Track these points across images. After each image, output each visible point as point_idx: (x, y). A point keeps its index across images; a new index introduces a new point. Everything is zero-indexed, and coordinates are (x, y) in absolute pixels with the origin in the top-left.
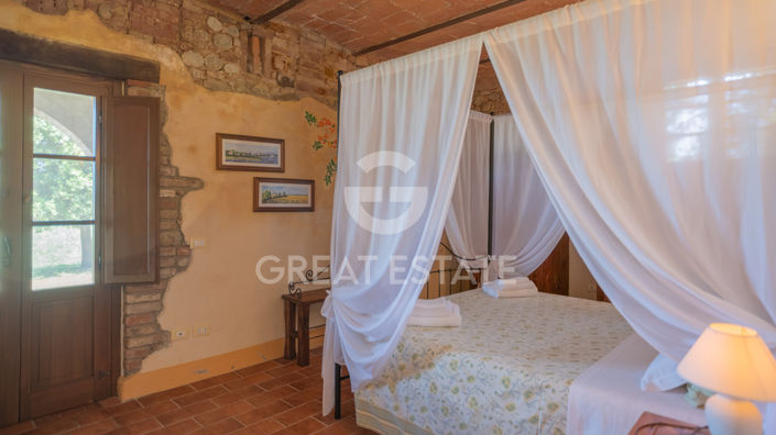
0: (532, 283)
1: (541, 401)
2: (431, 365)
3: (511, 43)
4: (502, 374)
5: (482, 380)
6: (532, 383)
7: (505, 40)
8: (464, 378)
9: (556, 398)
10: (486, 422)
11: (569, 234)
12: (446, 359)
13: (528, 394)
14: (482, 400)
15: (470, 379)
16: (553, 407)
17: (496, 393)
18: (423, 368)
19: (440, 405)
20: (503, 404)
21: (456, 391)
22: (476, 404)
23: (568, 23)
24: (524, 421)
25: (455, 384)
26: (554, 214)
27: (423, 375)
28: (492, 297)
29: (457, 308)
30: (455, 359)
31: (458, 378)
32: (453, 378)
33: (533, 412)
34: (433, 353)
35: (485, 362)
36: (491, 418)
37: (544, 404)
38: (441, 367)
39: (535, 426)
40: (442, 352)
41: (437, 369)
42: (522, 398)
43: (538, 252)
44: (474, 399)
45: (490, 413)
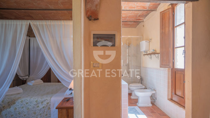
0: (42, 81)
1: (45, 103)
2: (14, 103)
3: (37, 25)
4: (35, 100)
5: (30, 103)
6: (43, 100)
7: (36, 24)
8: (25, 104)
9: (48, 101)
10: (32, 112)
11: (51, 68)
12: (20, 101)
13: (42, 102)
14: (30, 107)
15: (27, 103)
16: (48, 103)
17: (34, 104)
18: (12, 105)
19: (18, 112)
20: (36, 106)
21: (23, 107)
22: (29, 109)
23: (50, 24)
24: (41, 108)
25: (22, 106)
26: (47, 63)
27: (12, 107)
28: (31, 85)
29: (21, 89)
30: (22, 100)
31: (23, 104)
32: (22, 105)
33: (43, 106)
34: (15, 100)
35: (31, 99)
36: (33, 111)
37: (46, 103)
38: (18, 103)
39: (44, 109)
40: (18, 99)
41: (17, 104)
42: (41, 104)
43: (43, 73)
44: (28, 108)
45: (33, 109)
